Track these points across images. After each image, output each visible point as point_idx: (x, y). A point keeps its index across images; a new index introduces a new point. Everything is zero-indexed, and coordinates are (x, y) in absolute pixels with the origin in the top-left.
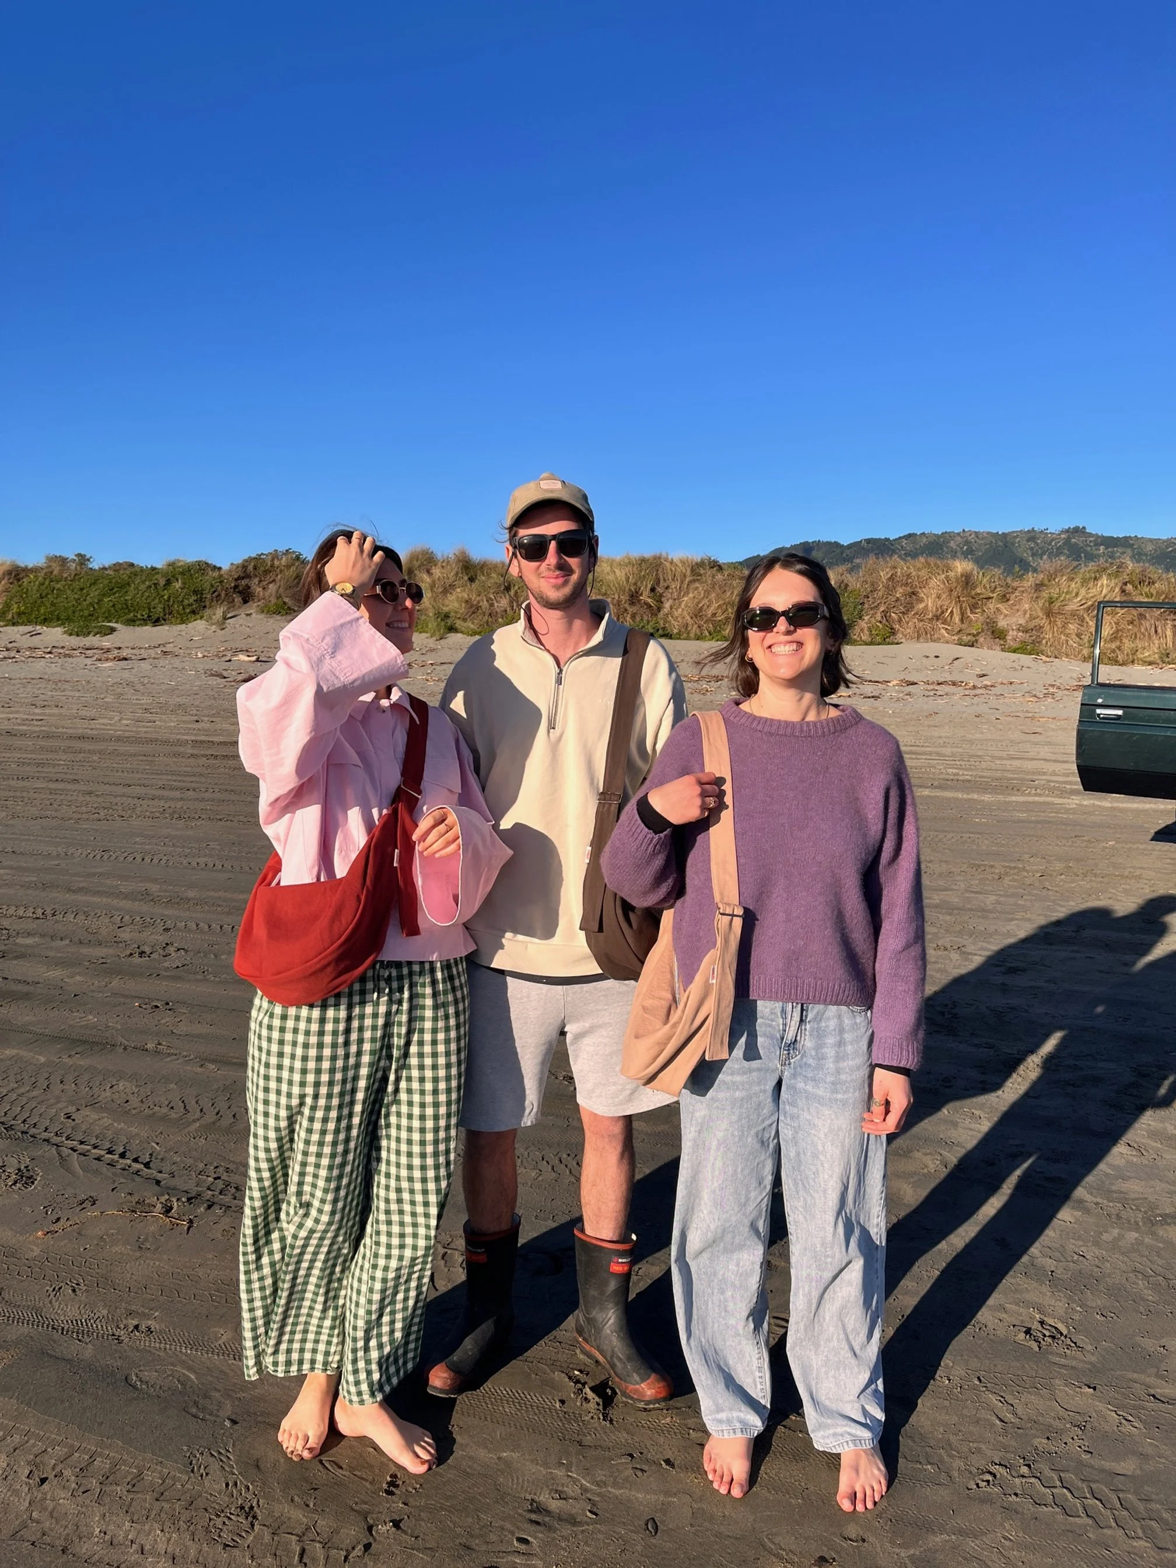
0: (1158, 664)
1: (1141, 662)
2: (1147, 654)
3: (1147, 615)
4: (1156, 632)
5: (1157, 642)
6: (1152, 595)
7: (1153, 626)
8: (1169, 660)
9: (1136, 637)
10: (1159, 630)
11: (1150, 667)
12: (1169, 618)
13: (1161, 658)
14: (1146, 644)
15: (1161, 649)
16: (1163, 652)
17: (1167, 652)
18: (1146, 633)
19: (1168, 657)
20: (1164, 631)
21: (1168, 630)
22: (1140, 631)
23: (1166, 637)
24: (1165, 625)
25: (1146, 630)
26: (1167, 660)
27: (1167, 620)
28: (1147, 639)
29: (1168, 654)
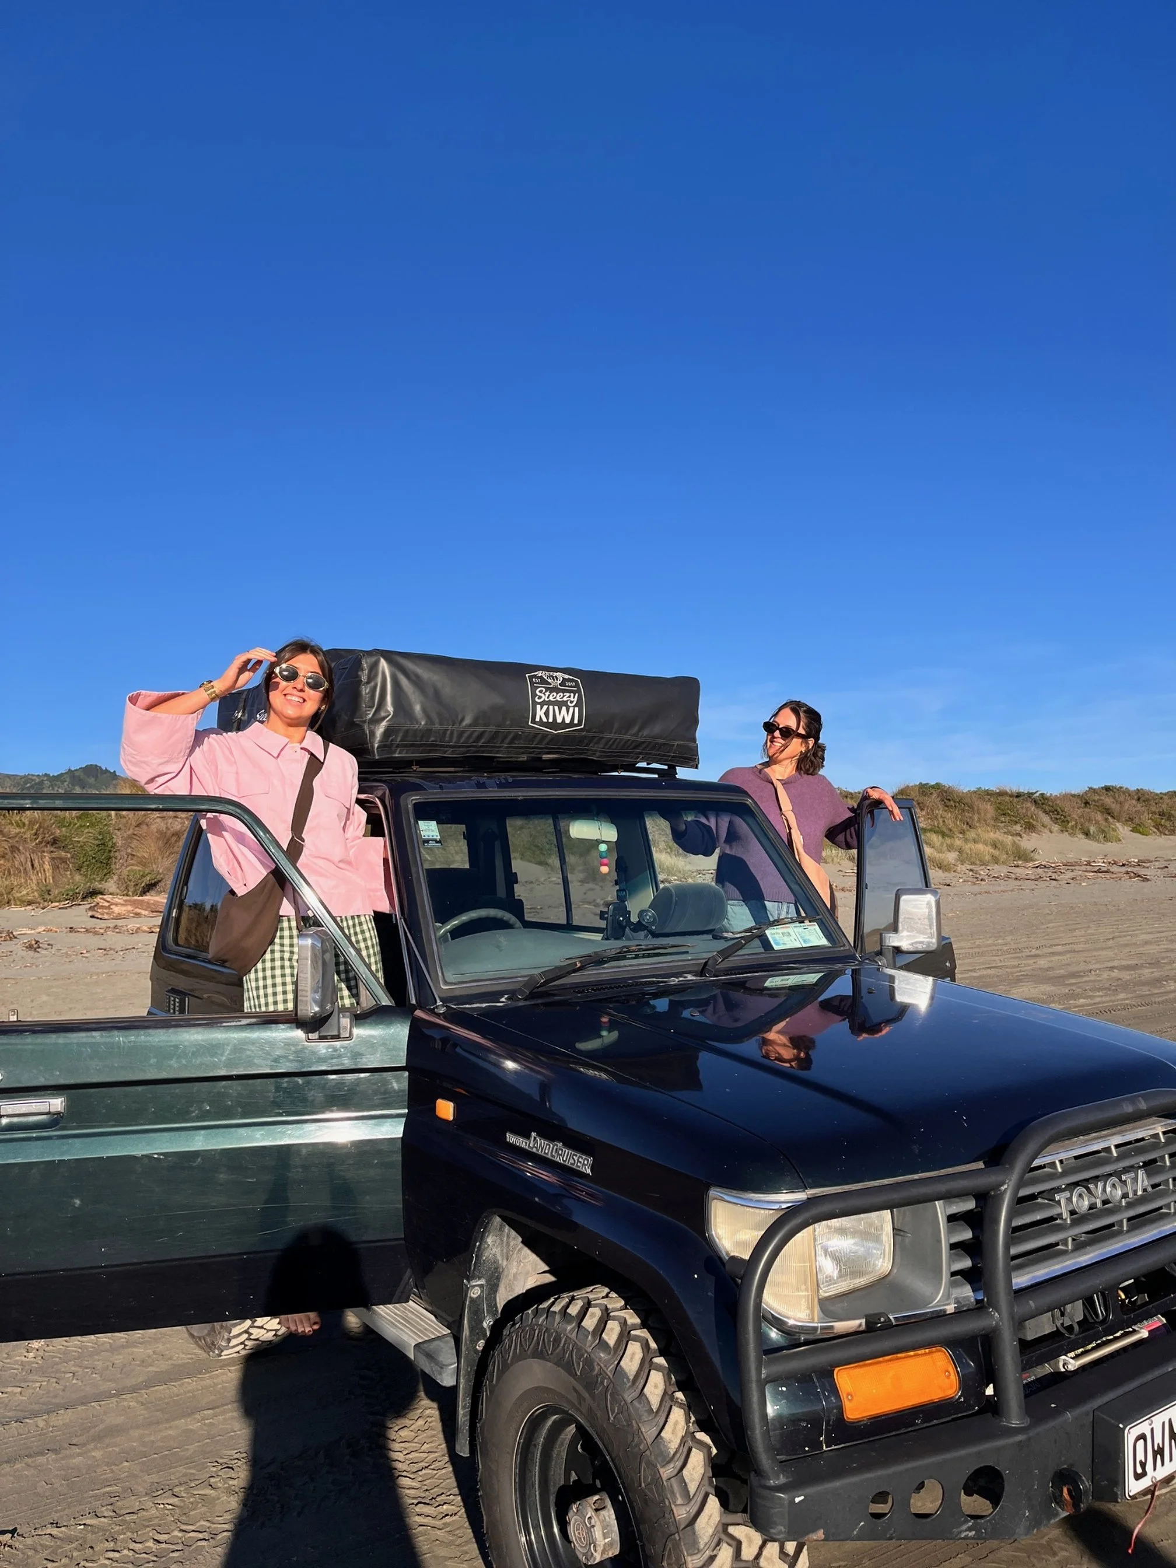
0: (39, 903)
1: (18, 903)
2: (25, 892)
3: (21, 848)
4: (33, 865)
5: (34, 877)
6: (24, 824)
7: (29, 860)
8: (51, 897)
9: (9, 873)
10: (36, 864)
11: (30, 908)
12: (45, 849)
13: (41, 895)
14: (23, 881)
15: (41, 885)
16: (43, 889)
17: (48, 888)
18: (21, 868)
19: (50, 894)
20: (42, 865)
21: (46, 863)
22: (13, 866)
23: (44, 871)
24: (43, 857)
25: (21, 864)
26: (48, 897)
27: (44, 852)
28: (23, 875)
29: (49, 891)
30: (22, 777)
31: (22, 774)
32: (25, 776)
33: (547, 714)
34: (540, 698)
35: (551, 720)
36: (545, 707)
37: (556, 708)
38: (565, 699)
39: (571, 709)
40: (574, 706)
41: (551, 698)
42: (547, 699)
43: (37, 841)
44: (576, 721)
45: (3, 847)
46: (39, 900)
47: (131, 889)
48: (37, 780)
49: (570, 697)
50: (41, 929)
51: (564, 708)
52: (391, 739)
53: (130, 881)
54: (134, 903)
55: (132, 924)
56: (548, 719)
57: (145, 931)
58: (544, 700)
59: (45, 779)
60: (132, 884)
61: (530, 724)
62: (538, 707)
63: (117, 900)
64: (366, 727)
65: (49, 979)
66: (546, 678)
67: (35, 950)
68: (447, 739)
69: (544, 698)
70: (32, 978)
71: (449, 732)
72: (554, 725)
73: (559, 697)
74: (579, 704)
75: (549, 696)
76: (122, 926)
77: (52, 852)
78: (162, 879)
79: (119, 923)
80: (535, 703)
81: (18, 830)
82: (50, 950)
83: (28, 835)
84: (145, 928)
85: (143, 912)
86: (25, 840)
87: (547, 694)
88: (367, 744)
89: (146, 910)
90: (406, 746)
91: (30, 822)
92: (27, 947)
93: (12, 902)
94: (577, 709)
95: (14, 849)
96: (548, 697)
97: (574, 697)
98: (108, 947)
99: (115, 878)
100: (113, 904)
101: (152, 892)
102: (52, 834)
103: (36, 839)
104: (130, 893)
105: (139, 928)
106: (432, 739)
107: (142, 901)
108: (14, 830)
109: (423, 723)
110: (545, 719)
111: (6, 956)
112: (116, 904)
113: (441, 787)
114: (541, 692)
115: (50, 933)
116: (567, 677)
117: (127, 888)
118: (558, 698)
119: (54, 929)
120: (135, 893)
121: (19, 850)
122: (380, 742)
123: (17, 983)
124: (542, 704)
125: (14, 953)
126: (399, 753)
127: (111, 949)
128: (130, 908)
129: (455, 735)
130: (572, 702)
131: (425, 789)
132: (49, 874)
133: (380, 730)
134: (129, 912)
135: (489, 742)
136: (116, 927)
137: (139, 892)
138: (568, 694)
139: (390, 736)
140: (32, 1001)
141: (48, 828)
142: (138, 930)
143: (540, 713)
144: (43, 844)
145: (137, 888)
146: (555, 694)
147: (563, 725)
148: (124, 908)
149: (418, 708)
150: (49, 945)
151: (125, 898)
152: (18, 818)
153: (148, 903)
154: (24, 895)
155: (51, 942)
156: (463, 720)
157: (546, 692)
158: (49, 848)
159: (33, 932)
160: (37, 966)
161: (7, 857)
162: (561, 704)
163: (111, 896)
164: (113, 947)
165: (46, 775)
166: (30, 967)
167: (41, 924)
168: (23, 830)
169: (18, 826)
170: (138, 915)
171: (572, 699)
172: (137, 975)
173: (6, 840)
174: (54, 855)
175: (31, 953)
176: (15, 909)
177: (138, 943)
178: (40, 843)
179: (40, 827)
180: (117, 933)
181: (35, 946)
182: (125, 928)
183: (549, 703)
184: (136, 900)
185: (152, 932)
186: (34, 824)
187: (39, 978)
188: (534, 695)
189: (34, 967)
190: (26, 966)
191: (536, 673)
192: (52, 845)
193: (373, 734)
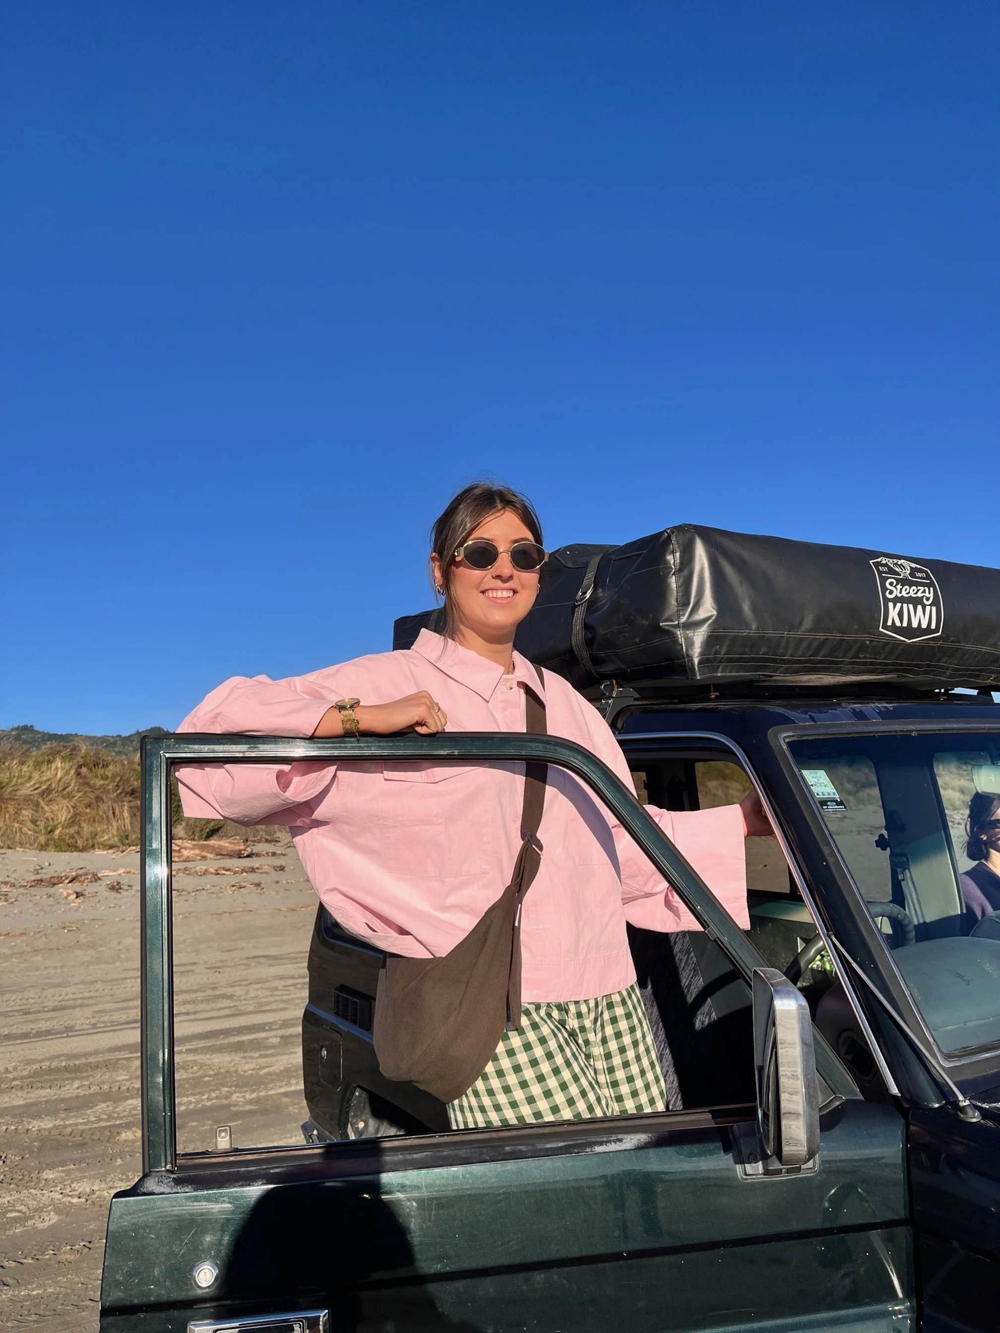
0: (119, 847)
1: (101, 847)
2: (106, 837)
3: (104, 798)
4: (114, 813)
5: (114, 824)
6: (107, 777)
7: (111, 808)
9: (94, 820)
10: (117, 812)
11: (111, 851)
12: (125, 799)
13: (121, 840)
14: (105, 827)
15: (120, 831)
16: (122, 834)
17: (126, 833)
18: (105, 816)
19: (128, 839)
20: (122, 813)
21: (126, 811)
22: (98, 814)
23: (124, 818)
24: (122, 807)
25: (104, 812)
26: (127, 842)
27: (124, 801)
28: (106, 822)
29: (127, 836)
30: (99, 738)
31: (99, 735)
32: (102, 737)
33: (901, 615)
34: (891, 592)
35: (905, 624)
36: (899, 605)
37: (911, 606)
38: (920, 595)
39: (928, 608)
40: (931, 605)
41: (904, 594)
42: (899, 595)
43: (118, 792)
44: (933, 627)
45: (90, 797)
46: (119, 844)
47: (197, 835)
48: (112, 740)
49: (924, 592)
50: (121, 871)
51: (919, 607)
52: (714, 649)
53: (197, 826)
54: (202, 848)
55: (201, 867)
56: (902, 622)
57: (212, 873)
58: (896, 596)
59: (118, 739)
60: (198, 829)
61: (881, 629)
62: (891, 605)
63: (186, 844)
64: (679, 633)
65: (132, 920)
66: (892, 566)
67: (117, 891)
68: (781, 650)
69: (896, 593)
70: (117, 919)
71: (784, 640)
72: (909, 631)
73: (912, 592)
74: (935, 603)
75: (901, 589)
76: (191, 868)
77: (130, 801)
78: (223, 825)
79: (189, 865)
80: (887, 601)
81: (102, 782)
82: (130, 891)
83: (110, 787)
84: (212, 870)
85: (209, 855)
86: (108, 792)
87: (899, 587)
88: (684, 658)
89: (211, 853)
90: (730, 660)
91: (113, 774)
92: (110, 888)
93: (96, 846)
94: (934, 608)
95: (98, 799)
96: (900, 593)
97: (929, 593)
98: (181, 888)
99: (184, 824)
100: (183, 848)
101: (215, 837)
102: (131, 785)
103: (117, 790)
104: (196, 838)
105: (206, 870)
106: (764, 650)
107: (208, 846)
108: (99, 783)
109: (754, 627)
110: (898, 624)
111: (92, 897)
112: (186, 848)
113: (812, 718)
114: (891, 584)
115: (128, 875)
116: (914, 565)
117: (193, 833)
118: (912, 594)
119: (133, 871)
120: (200, 838)
121: (103, 800)
122: (702, 654)
123: (103, 924)
124: (896, 600)
125: (99, 893)
126: (722, 672)
127: (184, 890)
128: (197, 852)
129: (791, 645)
130: (928, 599)
131: (794, 722)
132: (128, 821)
133: (699, 637)
134: (197, 855)
135: (830, 655)
136: (186, 869)
137: (204, 836)
138: (922, 589)
139: (713, 646)
140: (119, 943)
141: (128, 780)
142: (206, 873)
143: (893, 614)
144: (123, 794)
145: (202, 832)
146: (907, 587)
147: (920, 631)
148: (192, 852)
149: (746, 607)
150: (129, 886)
151: (193, 842)
152: (102, 772)
153: (213, 847)
154: (106, 840)
155: (131, 884)
156: (801, 623)
157: (897, 584)
158: (128, 798)
159: (114, 873)
160: (120, 907)
161: (93, 806)
162: (916, 602)
163: (181, 841)
164: (185, 888)
165: (119, 736)
166: (114, 907)
167: (122, 866)
168: (106, 782)
169: (103, 779)
170: (204, 858)
171: (927, 595)
172: (210, 917)
173: (92, 791)
174: (132, 804)
175: (113, 894)
176: (98, 852)
177: (207, 884)
178: (121, 793)
179: (121, 779)
180: (188, 874)
181: (117, 887)
182: (193, 870)
183: (902, 600)
184: (203, 845)
185: (218, 874)
186: (116, 777)
187: (123, 919)
188: (884, 589)
189: (117, 907)
190: (110, 907)
191: (879, 560)
192: (131, 795)
193: (690, 643)
